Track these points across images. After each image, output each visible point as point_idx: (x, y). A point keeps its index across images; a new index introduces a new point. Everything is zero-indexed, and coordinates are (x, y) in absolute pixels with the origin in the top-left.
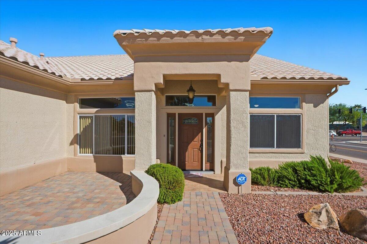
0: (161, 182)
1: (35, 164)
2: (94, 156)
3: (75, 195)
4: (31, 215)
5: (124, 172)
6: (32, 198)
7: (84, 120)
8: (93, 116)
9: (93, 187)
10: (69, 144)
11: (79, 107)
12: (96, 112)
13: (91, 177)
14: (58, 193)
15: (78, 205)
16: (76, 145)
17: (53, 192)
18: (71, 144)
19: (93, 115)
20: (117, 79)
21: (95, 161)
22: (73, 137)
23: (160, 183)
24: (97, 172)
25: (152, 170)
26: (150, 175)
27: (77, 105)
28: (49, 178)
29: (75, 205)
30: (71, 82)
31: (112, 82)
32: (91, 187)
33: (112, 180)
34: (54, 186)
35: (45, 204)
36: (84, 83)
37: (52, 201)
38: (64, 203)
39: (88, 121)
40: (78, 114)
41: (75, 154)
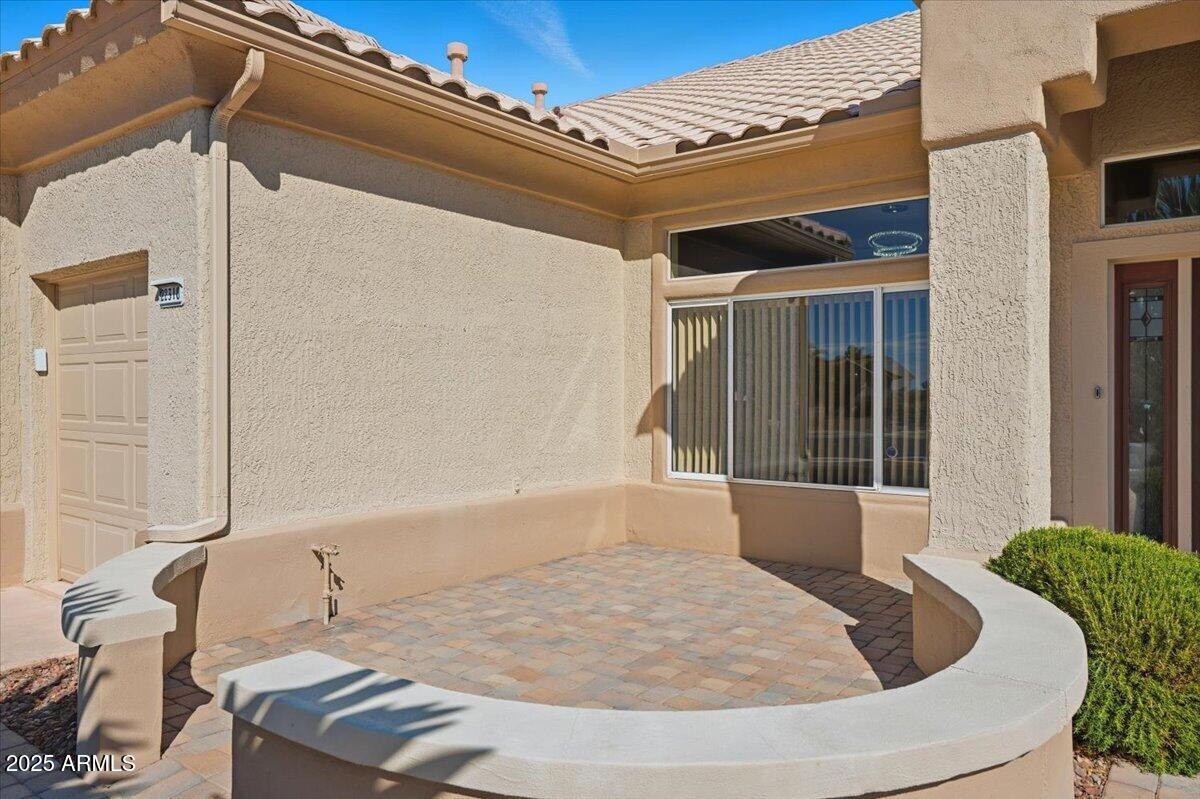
0: (1095, 623)
1: (517, 496)
2: (732, 486)
3: (656, 632)
4: (500, 674)
5: (867, 571)
6: (508, 617)
7: (690, 323)
8: (725, 308)
9: (727, 614)
10: (634, 431)
11: (669, 274)
12: (741, 288)
13: (719, 574)
14: (593, 613)
15: (667, 671)
16: (659, 432)
17: (576, 607)
18: (642, 428)
19: (729, 302)
20: (831, 117)
21: (736, 508)
22: (647, 398)
23: (1085, 627)
24: (743, 558)
25: (1030, 553)
26: (1017, 583)
27: (664, 262)
28: (564, 559)
29: (656, 670)
30: (638, 166)
31: (810, 137)
32: (720, 611)
33: (812, 599)
34: (581, 587)
35: (548, 643)
36: (692, 160)
37: (573, 638)
38: (611, 654)
39: (708, 330)
40: (668, 299)
41: (656, 473)
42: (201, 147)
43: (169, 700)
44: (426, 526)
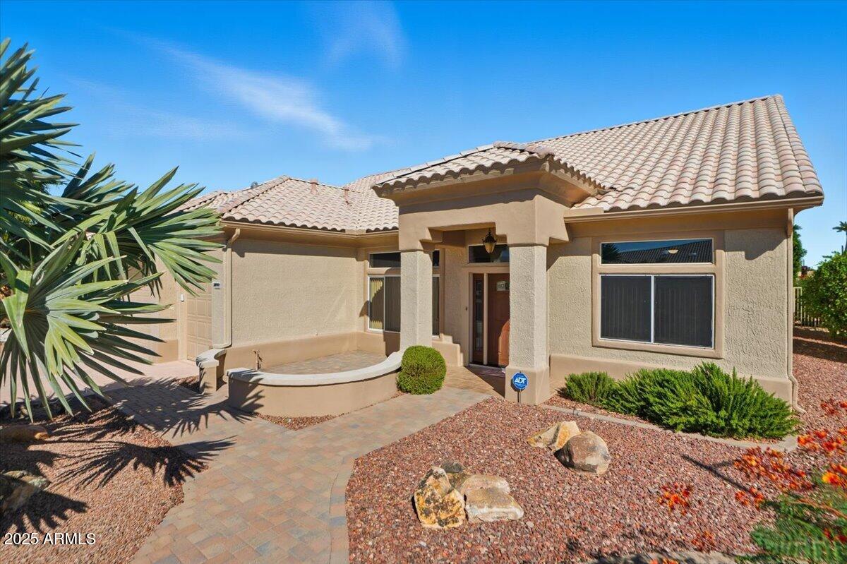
2: (384, 333)
7: (375, 283)
8: (383, 278)
10: (359, 315)
11: (369, 267)
12: (387, 272)
16: (366, 316)
18: (361, 315)
19: (384, 276)
21: (385, 340)
22: (363, 305)
27: (368, 263)
30: (356, 236)
36: (370, 235)
39: (379, 285)
40: (369, 274)
41: (365, 329)
42: (225, 250)
43: (217, 384)
44: (286, 345)
